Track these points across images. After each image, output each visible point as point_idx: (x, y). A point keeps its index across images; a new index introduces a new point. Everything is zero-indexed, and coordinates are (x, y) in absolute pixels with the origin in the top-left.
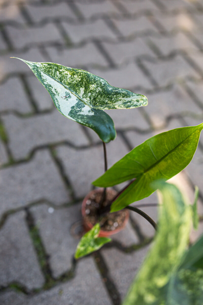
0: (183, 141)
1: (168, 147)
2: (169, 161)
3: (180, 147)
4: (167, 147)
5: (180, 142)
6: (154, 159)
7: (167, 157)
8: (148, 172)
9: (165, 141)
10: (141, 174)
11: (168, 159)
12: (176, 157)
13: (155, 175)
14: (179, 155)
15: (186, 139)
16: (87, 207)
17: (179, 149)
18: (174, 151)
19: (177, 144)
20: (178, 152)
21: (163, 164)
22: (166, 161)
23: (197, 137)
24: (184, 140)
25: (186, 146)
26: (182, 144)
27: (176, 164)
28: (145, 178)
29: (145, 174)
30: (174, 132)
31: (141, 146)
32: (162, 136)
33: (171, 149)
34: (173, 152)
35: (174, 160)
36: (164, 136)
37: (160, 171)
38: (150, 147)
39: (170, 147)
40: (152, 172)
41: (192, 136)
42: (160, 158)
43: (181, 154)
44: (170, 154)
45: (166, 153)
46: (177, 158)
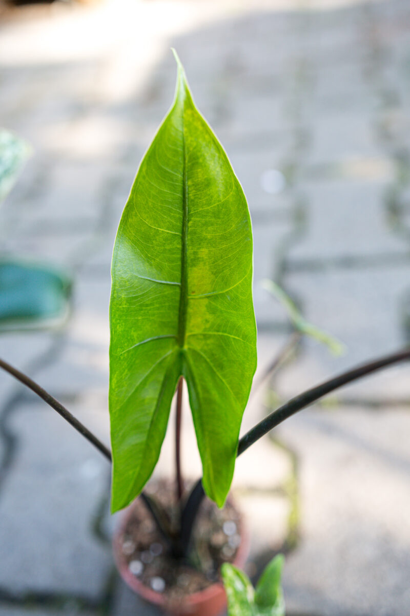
0: (184, 175)
1: (168, 229)
2: (204, 252)
3: (191, 195)
4: (166, 229)
5: (180, 184)
6: (168, 291)
7: (190, 251)
8: (187, 334)
9: (148, 222)
10: (181, 356)
11: (195, 253)
12: (206, 224)
13: (209, 317)
14: (208, 212)
15: (184, 159)
16: (144, 579)
17: (192, 201)
18: (188, 221)
19: (180, 195)
20: (201, 209)
21: (198, 276)
22: (196, 260)
23: (201, 128)
24: (184, 168)
25: (200, 175)
26: (189, 183)
27: (224, 238)
28: (195, 353)
29: (186, 347)
30: (144, 178)
31: (115, 295)
32: (130, 220)
33: (179, 224)
34: (190, 224)
35: (209, 236)
36: (136, 215)
37: (208, 297)
38: (136, 274)
39: (173, 221)
40: (197, 322)
41: (189, 140)
42: (178, 274)
43: (209, 204)
44: (188, 238)
45: (180, 246)
46: (212, 225)
